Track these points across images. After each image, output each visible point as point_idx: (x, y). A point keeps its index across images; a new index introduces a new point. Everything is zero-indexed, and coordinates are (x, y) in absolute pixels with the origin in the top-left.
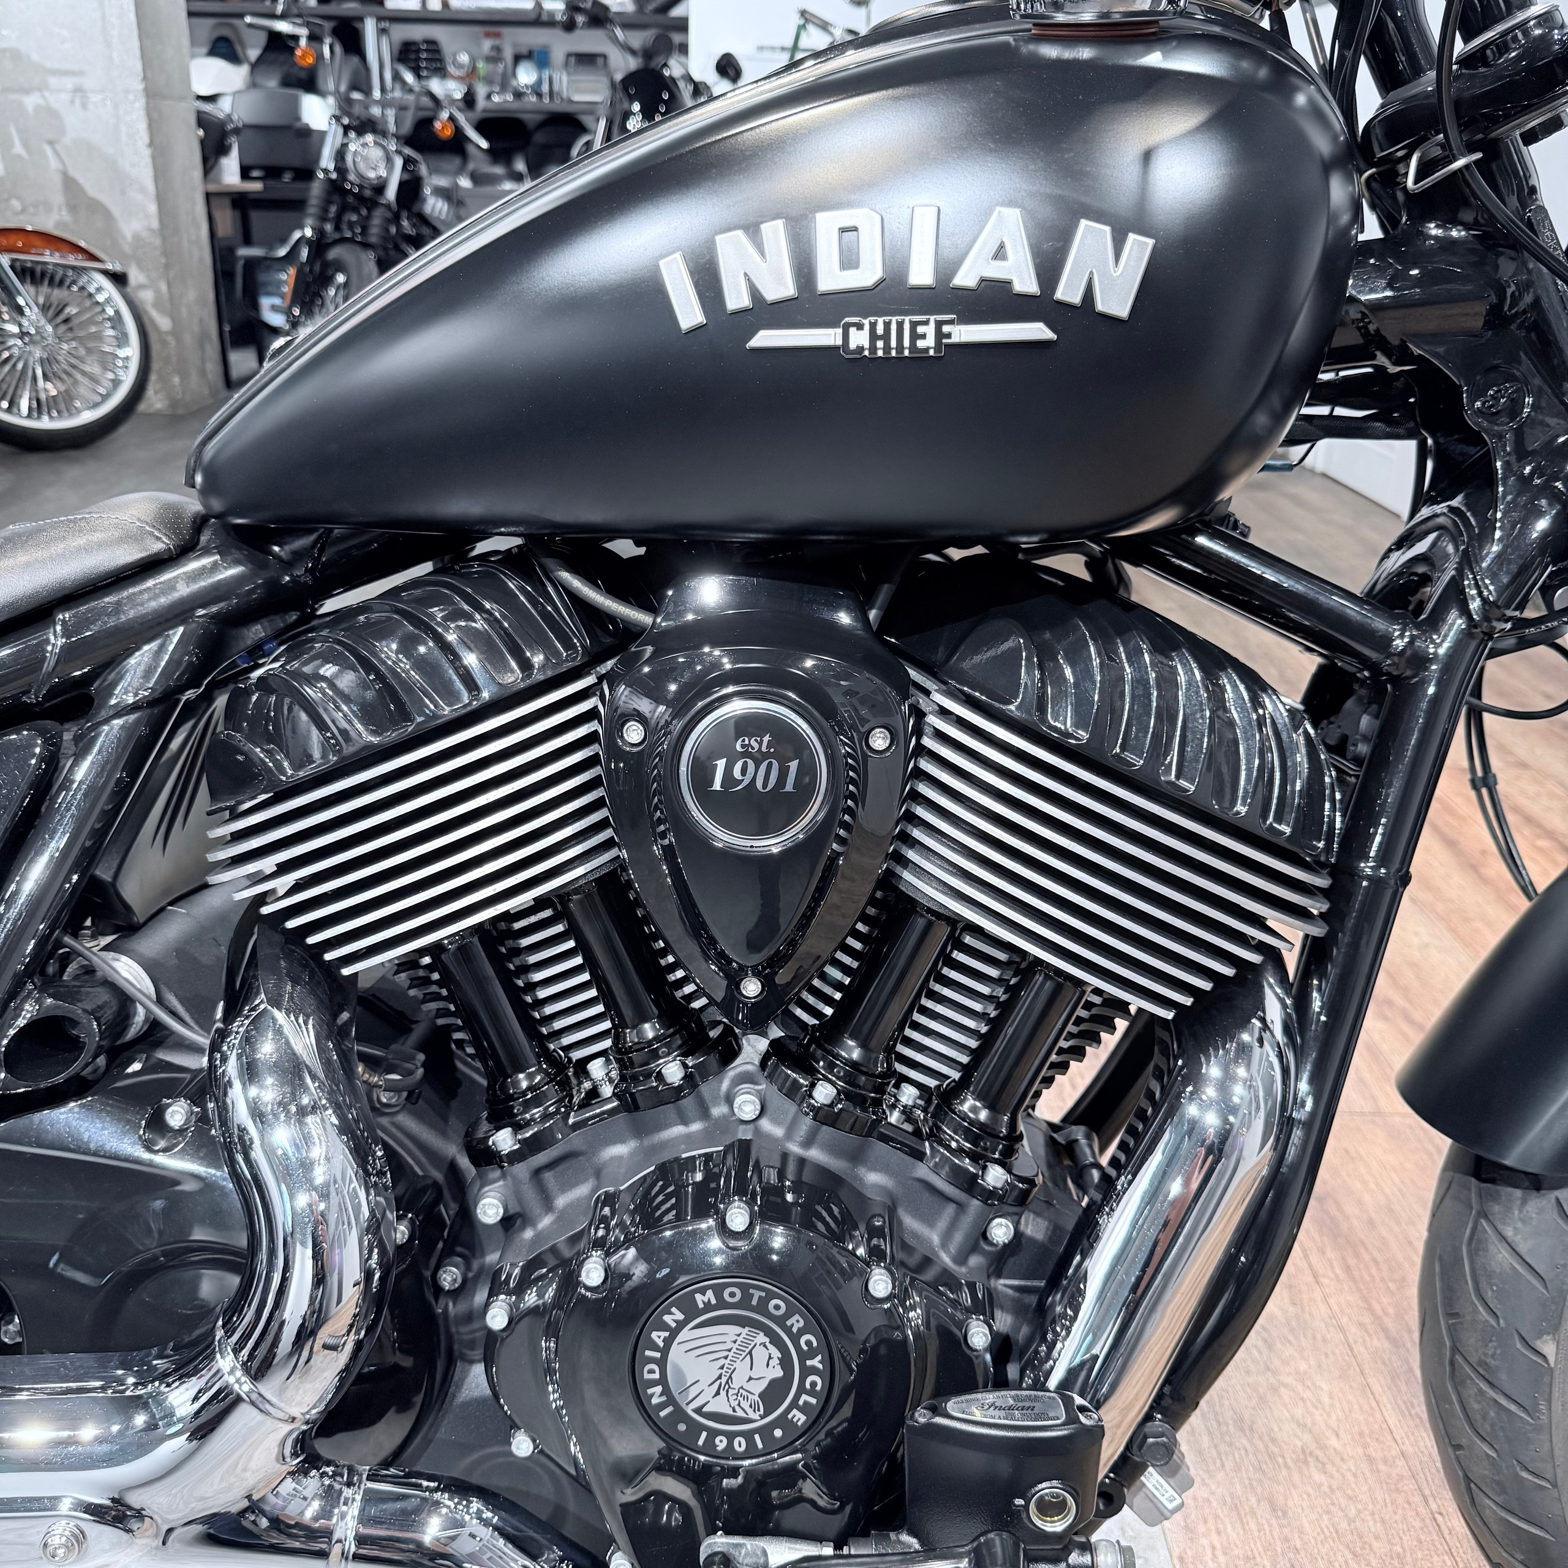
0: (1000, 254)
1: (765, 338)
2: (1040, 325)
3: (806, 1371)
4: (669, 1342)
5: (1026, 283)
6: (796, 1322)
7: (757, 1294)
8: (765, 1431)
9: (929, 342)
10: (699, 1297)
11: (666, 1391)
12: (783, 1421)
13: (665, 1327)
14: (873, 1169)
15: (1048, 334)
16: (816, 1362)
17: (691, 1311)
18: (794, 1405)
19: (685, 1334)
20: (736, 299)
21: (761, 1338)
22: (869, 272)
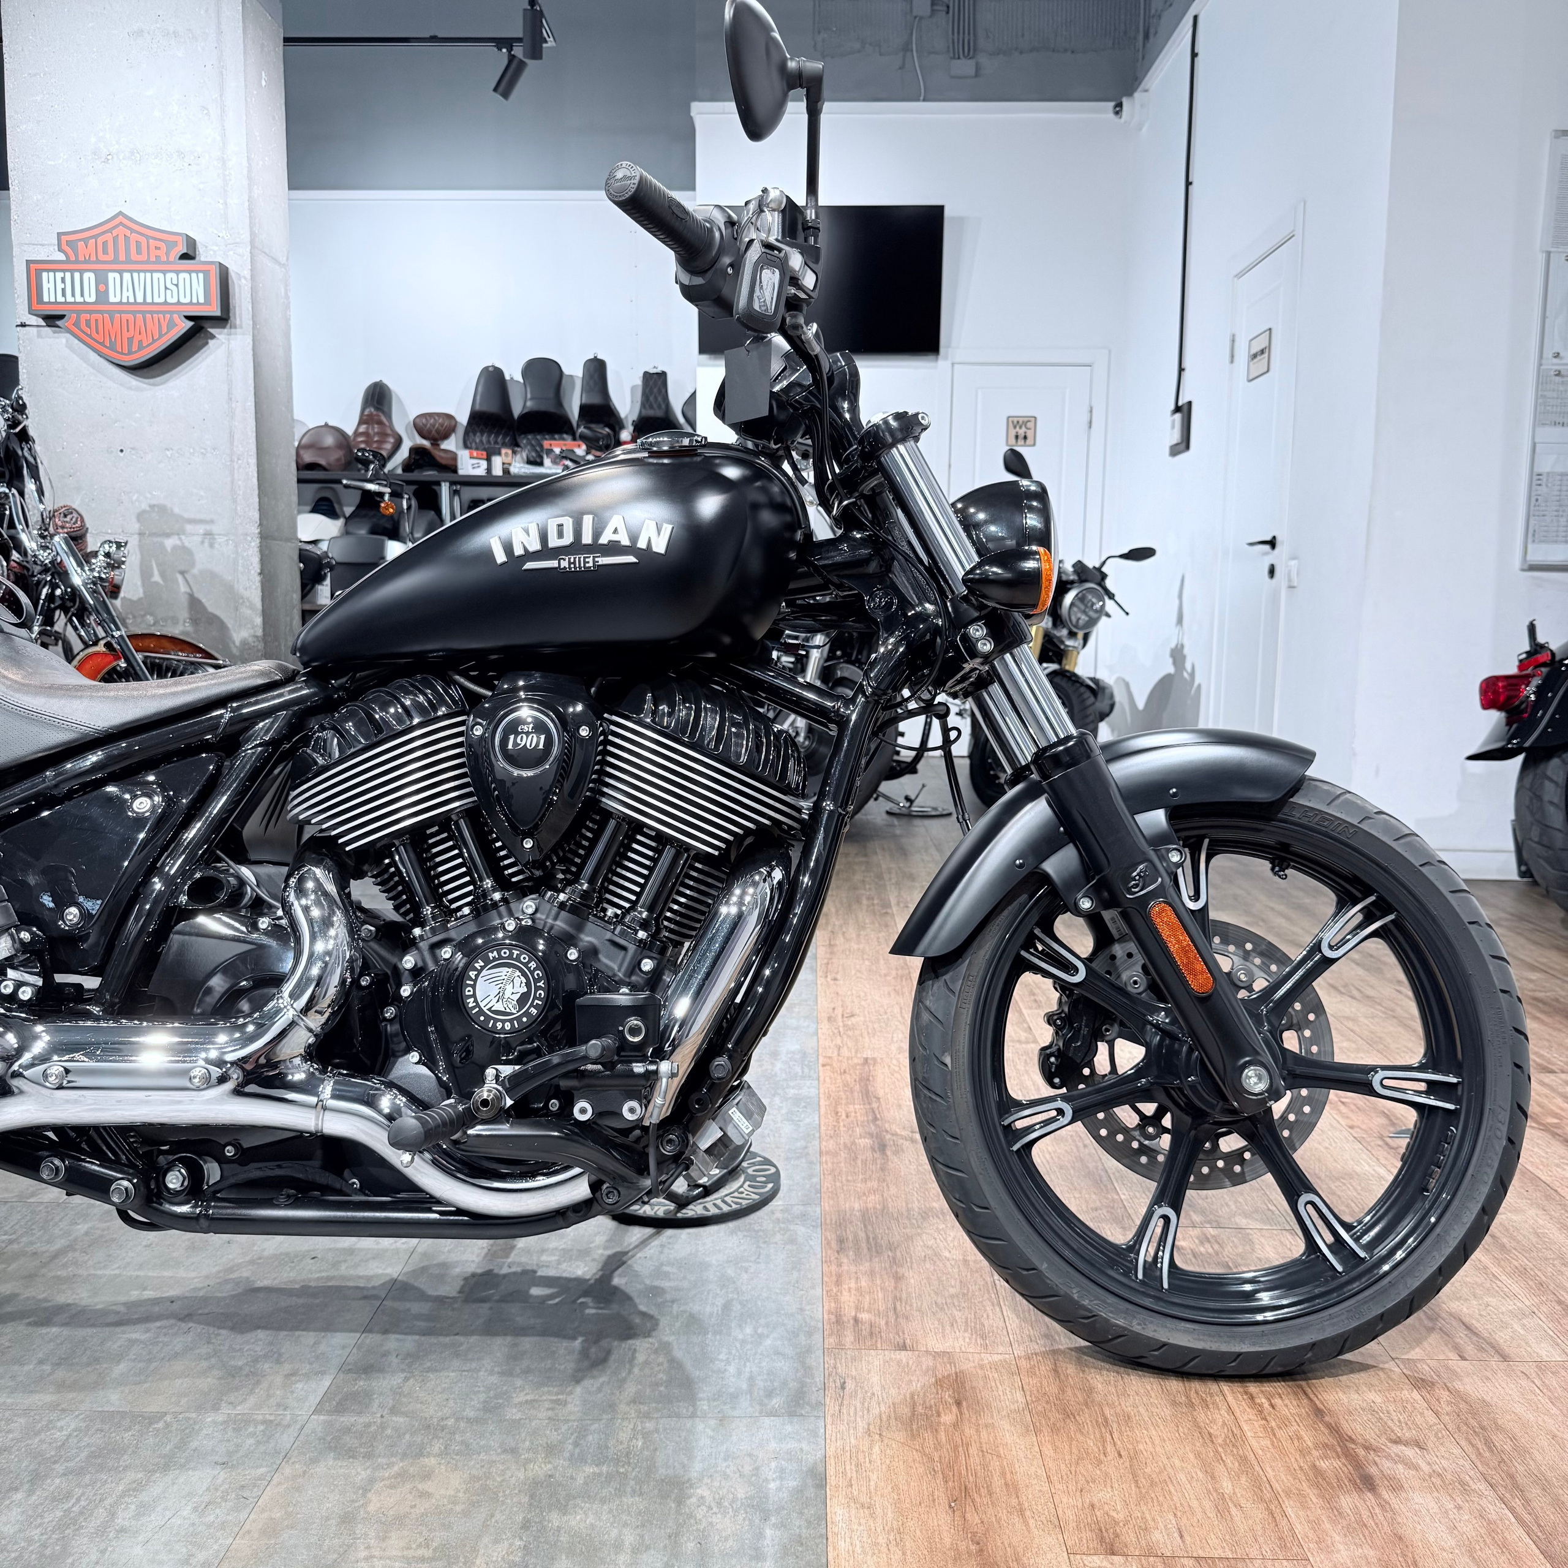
0: (615, 531)
1: (529, 565)
2: (632, 557)
3: (537, 988)
4: (477, 976)
5: (626, 542)
6: (533, 965)
7: (516, 952)
8: (519, 1019)
9: (591, 564)
10: (490, 955)
11: (476, 1001)
12: (527, 1014)
13: (475, 969)
14: (587, 935)
15: (635, 560)
16: (541, 984)
17: (487, 961)
18: (532, 1005)
19: (484, 972)
20: (518, 551)
21: (518, 973)
22: (568, 539)
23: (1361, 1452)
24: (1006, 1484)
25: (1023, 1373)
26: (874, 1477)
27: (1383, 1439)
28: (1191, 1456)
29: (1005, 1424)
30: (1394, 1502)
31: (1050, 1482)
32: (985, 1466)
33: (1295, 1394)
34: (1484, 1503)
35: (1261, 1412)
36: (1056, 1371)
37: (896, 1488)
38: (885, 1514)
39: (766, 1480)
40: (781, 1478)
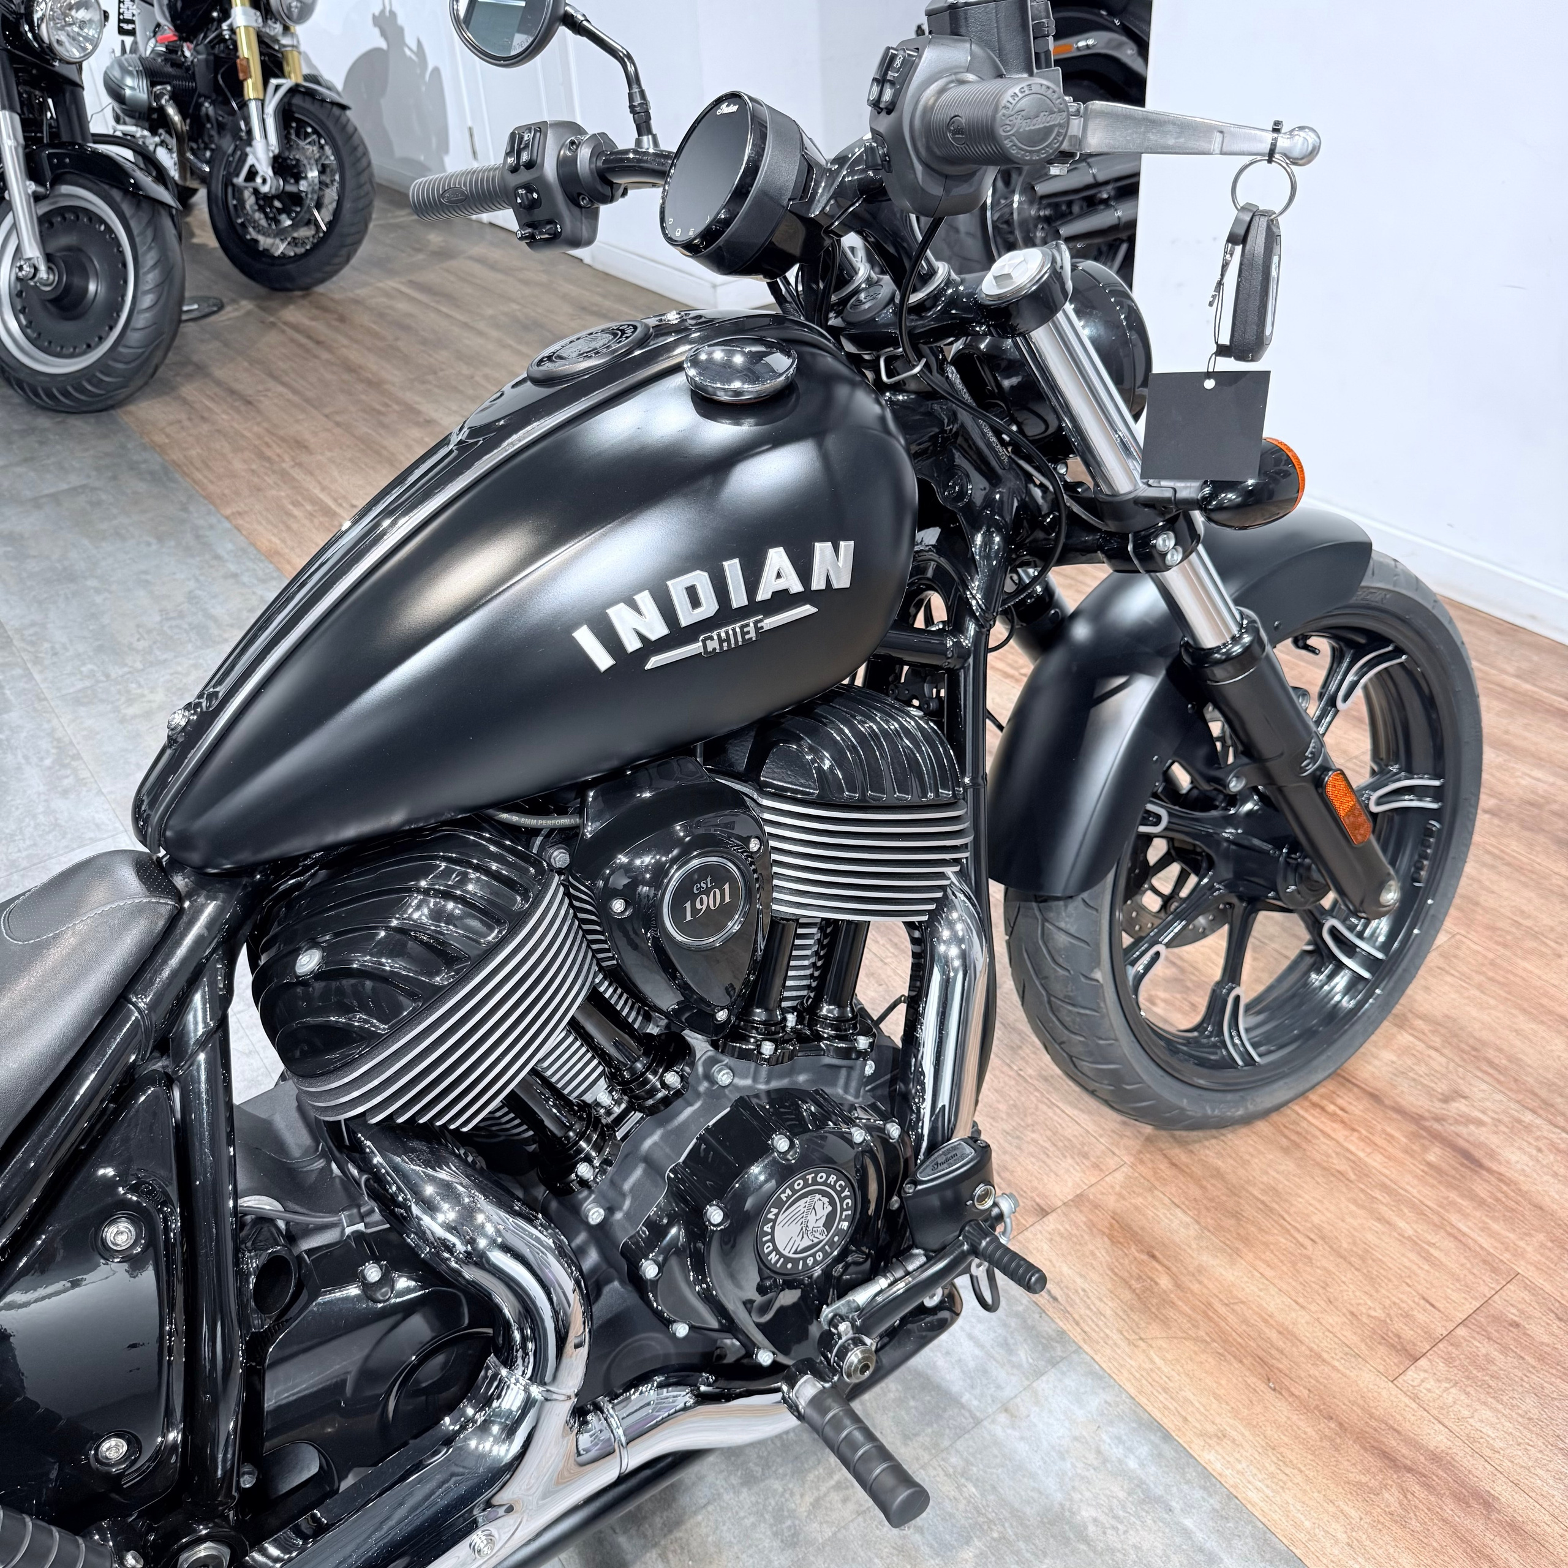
0: (779, 576)
2: (808, 607)
3: (842, 1200)
4: (773, 1228)
5: (796, 587)
6: (832, 1179)
7: (810, 1177)
9: (752, 634)
10: (783, 1196)
11: (778, 1253)
12: (837, 1232)
13: (769, 1221)
14: (799, 1073)
15: (814, 610)
16: (846, 1193)
17: (781, 1205)
18: (840, 1220)
19: (780, 1218)
20: (632, 644)
21: (818, 1196)
22: (709, 607)
23: (1437, 1126)
24: (1280, 1333)
25: (1157, 1184)
26: (1191, 1397)
27: (1438, 1105)
28: (1353, 1207)
29: (1206, 1259)
30: (1502, 1169)
31: (1303, 1307)
32: (1245, 1321)
33: (1343, 1085)
34: (1545, 1134)
35: (1343, 1122)
36: (1174, 1165)
37: (1217, 1397)
38: (1243, 1435)
39: (1120, 1461)
40: (1130, 1450)
